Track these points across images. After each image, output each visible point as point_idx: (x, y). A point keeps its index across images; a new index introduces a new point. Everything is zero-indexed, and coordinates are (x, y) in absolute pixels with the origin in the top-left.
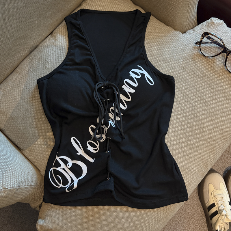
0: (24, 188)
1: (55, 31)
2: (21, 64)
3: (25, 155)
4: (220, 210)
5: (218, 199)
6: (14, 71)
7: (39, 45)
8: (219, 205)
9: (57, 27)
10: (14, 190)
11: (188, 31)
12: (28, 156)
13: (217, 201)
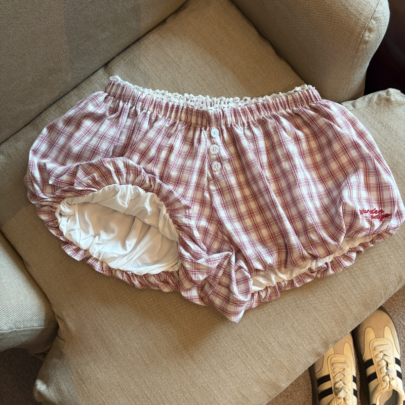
1: (112, 62)
3: (29, 273)
4: (336, 389)
5: (337, 370)
8: (336, 380)
9: (118, 57)
13: (334, 373)
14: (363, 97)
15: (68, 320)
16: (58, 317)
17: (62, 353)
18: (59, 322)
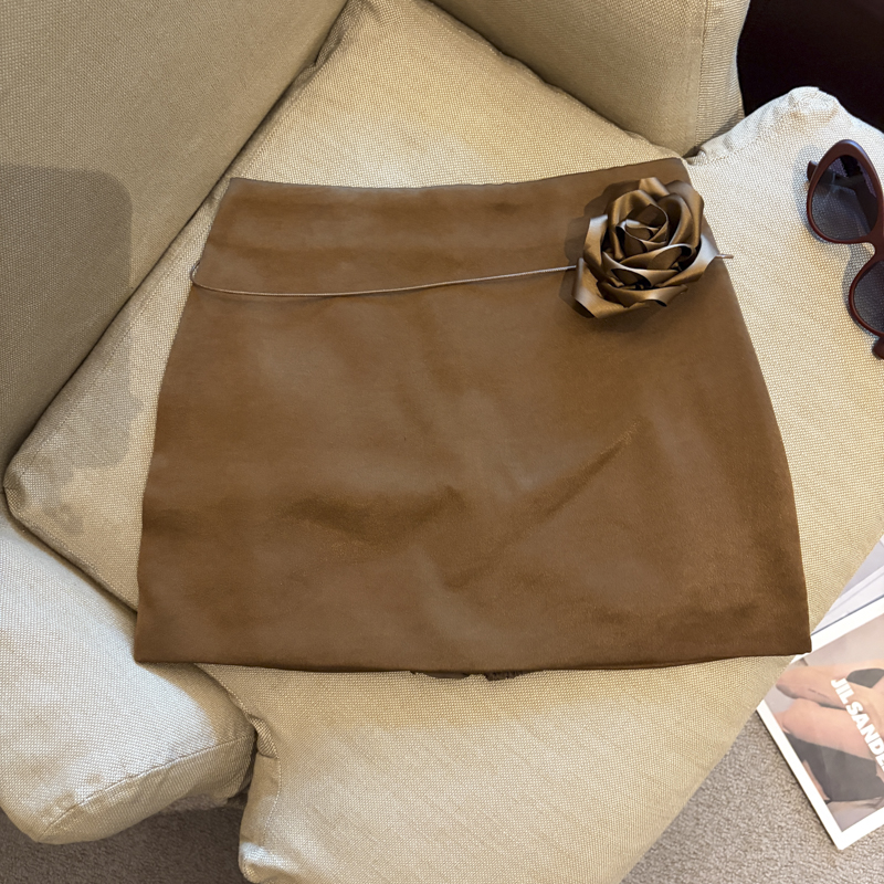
0: (189, 761)
7: (171, 249)
11: (705, 147)
14: (744, 121)
15: (270, 719)
16: (251, 716)
17: (274, 782)
18: (255, 724)
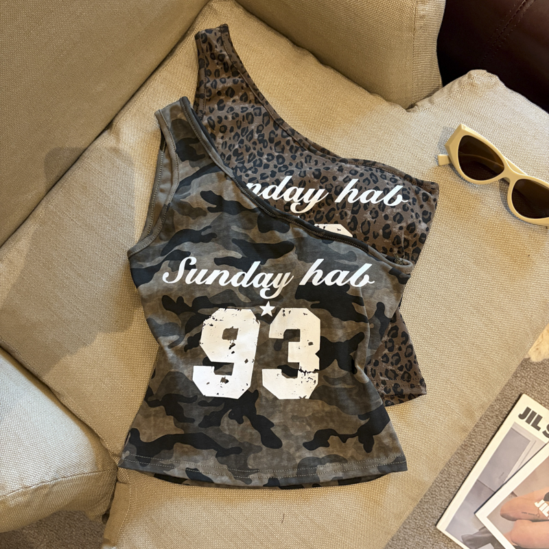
0: (68, 481)
1: (117, 119)
2: (45, 199)
3: (65, 406)
6: (31, 216)
7: (84, 154)
9: (122, 111)
10: (45, 487)
11: (418, 104)
12: (72, 408)
14: (442, 89)
17: (126, 500)
